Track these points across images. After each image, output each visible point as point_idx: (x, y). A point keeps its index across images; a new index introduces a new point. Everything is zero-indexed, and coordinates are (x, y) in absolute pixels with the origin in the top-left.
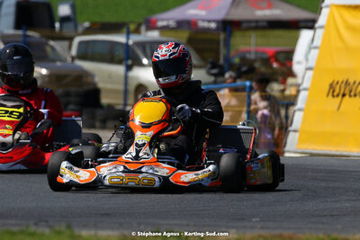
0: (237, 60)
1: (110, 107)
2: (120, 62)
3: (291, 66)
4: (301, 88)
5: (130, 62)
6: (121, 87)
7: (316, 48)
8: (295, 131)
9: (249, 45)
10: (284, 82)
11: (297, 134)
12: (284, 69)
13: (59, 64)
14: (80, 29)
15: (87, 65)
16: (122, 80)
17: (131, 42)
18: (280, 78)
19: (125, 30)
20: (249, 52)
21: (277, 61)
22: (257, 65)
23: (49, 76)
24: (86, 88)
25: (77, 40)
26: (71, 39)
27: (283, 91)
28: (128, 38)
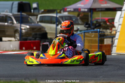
0: (95, 22)
1: (51, 39)
2: (54, 23)
4: (117, 31)
5: (58, 23)
6: (54, 32)
7: (122, 17)
11: (116, 47)
12: (111, 25)
13: (33, 24)
14: (40, 12)
15: (43, 25)
16: (55, 29)
17: (58, 16)
18: (110, 28)
19: (56, 12)
20: (99, 19)
21: (109, 22)
22: (102, 24)
23: (30, 28)
24: (42, 32)
25: (39, 16)
26: (37, 16)
27: (111, 32)
28: (57, 15)
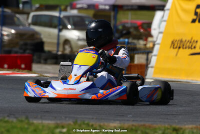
0: (120, 27)
1: (49, 52)
2: (55, 27)
3: (150, 31)
4: (156, 43)
5: (61, 27)
6: (56, 41)
7: (165, 21)
8: (152, 67)
9: (127, 19)
10: (146, 40)
11: (153, 69)
12: (146, 33)
13: (21, 27)
14: (34, 8)
15: (37, 29)
16: (56, 37)
17: (62, 16)
18: (144, 38)
19: (58, 9)
20: (127, 23)
21: (142, 28)
22: (132, 30)
23: (16, 34)
24: (36, 41)
25: (32, 14)
26: (28, 14)
27: (145, 45)
28: (60, 14)
